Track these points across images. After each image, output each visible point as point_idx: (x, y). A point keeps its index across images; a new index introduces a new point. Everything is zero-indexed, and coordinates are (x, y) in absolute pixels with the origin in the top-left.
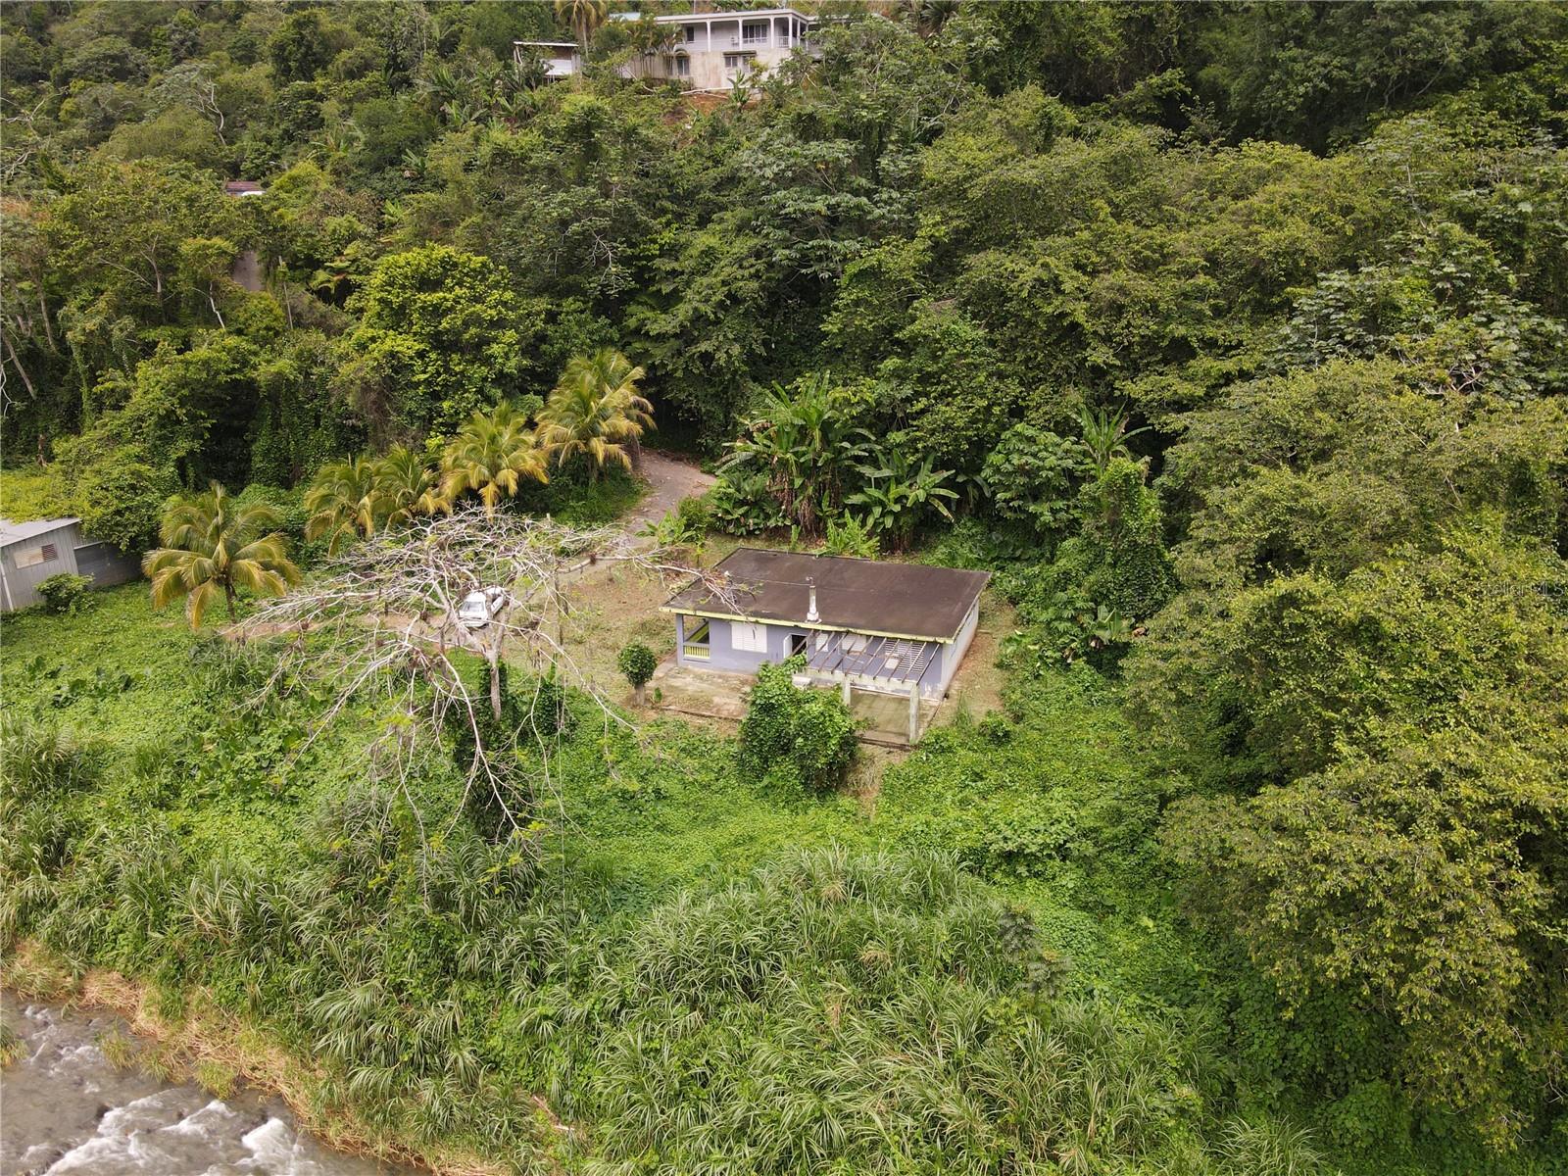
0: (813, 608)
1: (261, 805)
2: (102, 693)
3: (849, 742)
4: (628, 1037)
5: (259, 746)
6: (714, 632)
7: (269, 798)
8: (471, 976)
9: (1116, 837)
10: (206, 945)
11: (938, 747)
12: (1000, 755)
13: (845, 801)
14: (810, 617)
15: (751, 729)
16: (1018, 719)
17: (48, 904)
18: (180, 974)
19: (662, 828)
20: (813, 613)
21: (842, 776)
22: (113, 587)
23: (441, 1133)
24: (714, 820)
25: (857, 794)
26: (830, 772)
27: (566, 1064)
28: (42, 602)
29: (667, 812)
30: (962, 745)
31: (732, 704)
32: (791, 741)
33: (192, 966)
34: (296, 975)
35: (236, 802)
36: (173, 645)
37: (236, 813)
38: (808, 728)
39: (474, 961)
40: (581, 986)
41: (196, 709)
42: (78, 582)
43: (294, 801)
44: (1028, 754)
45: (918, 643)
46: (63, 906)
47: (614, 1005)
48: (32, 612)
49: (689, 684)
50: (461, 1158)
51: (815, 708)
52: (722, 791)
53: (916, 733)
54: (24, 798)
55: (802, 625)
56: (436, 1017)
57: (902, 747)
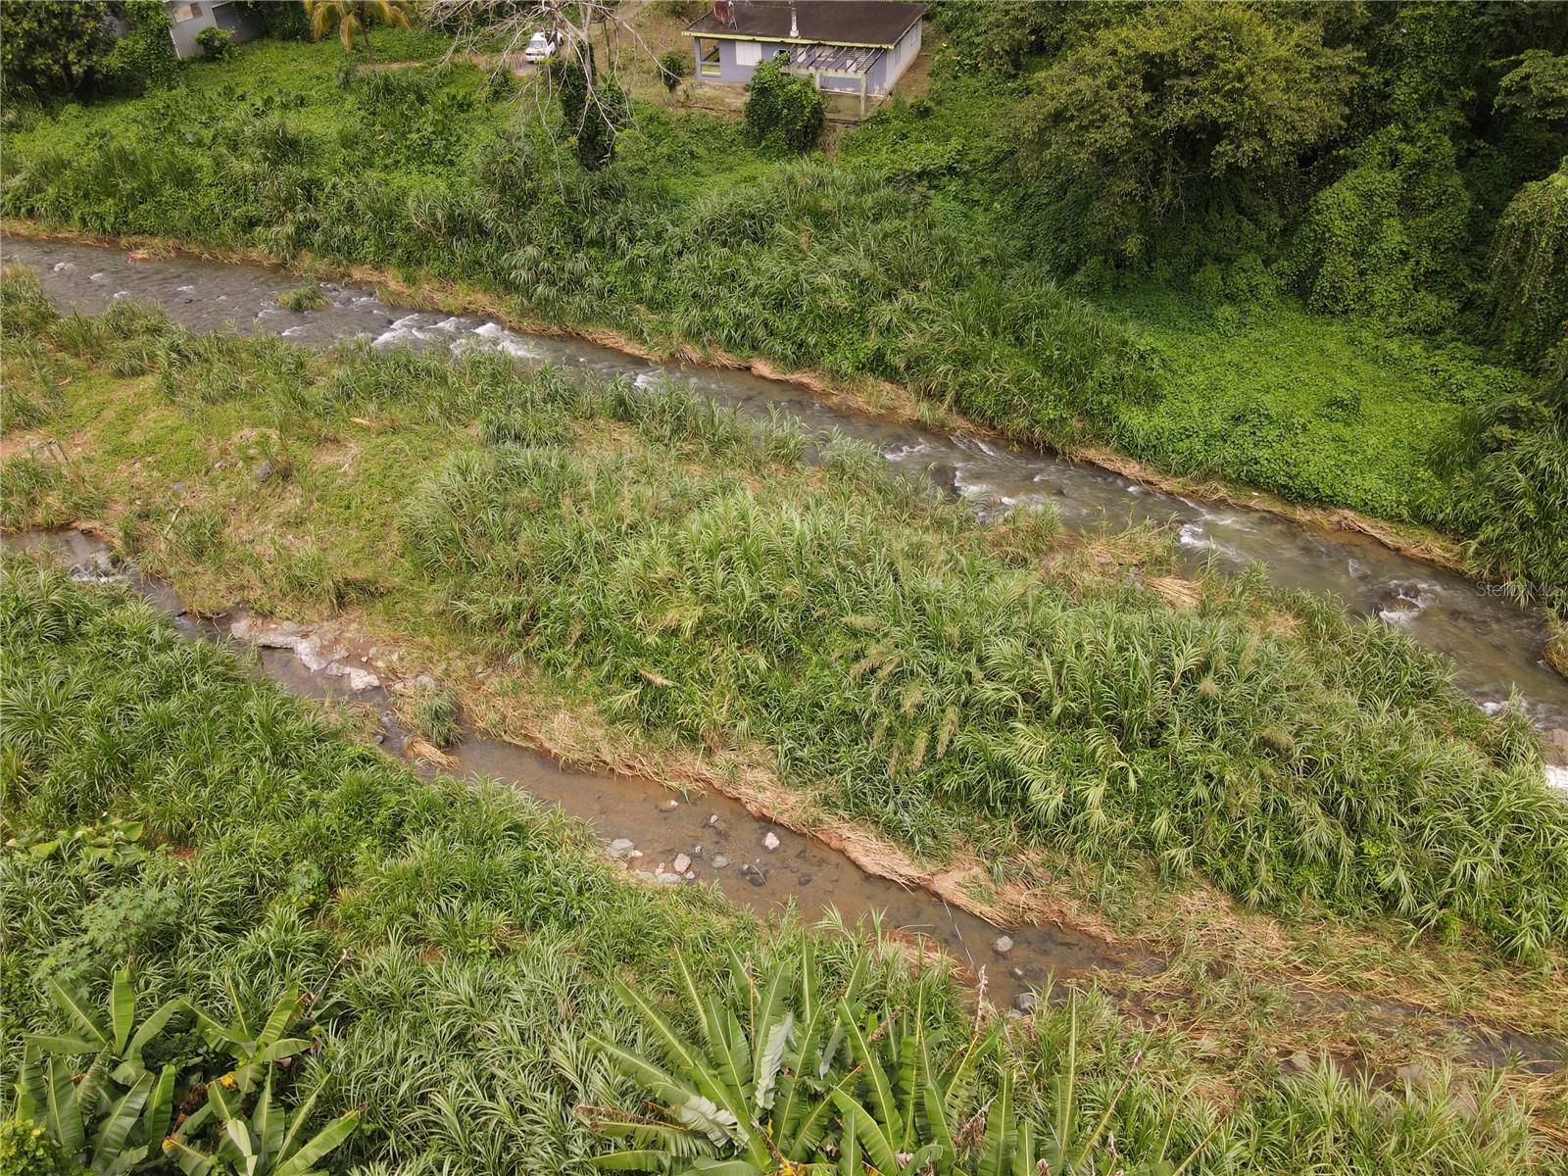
0: (794, 27)
1: (431, 167)
6: (722, 55)
11: (880, 120)
12: (921, 124)
14: (792, 34)
16: (939, 103)
19: (697, 174)
20: (794, 32)
21: (813, 139)
22: (244, 43)
25: (824, 151)
26: (806, 134)
28: (201, 50)
30: (896, 118)
31: (741, 101)
32: (780, 114)
35: (413, 167)
37: (415, 172)
38: (792, 101)
43: (452, 163)
44: (940, 123)
45: (868, 50)
48: (193, 60)
49: (706, 92)
51: (795, 87)
53: (864, 113)
55: (787, 40)
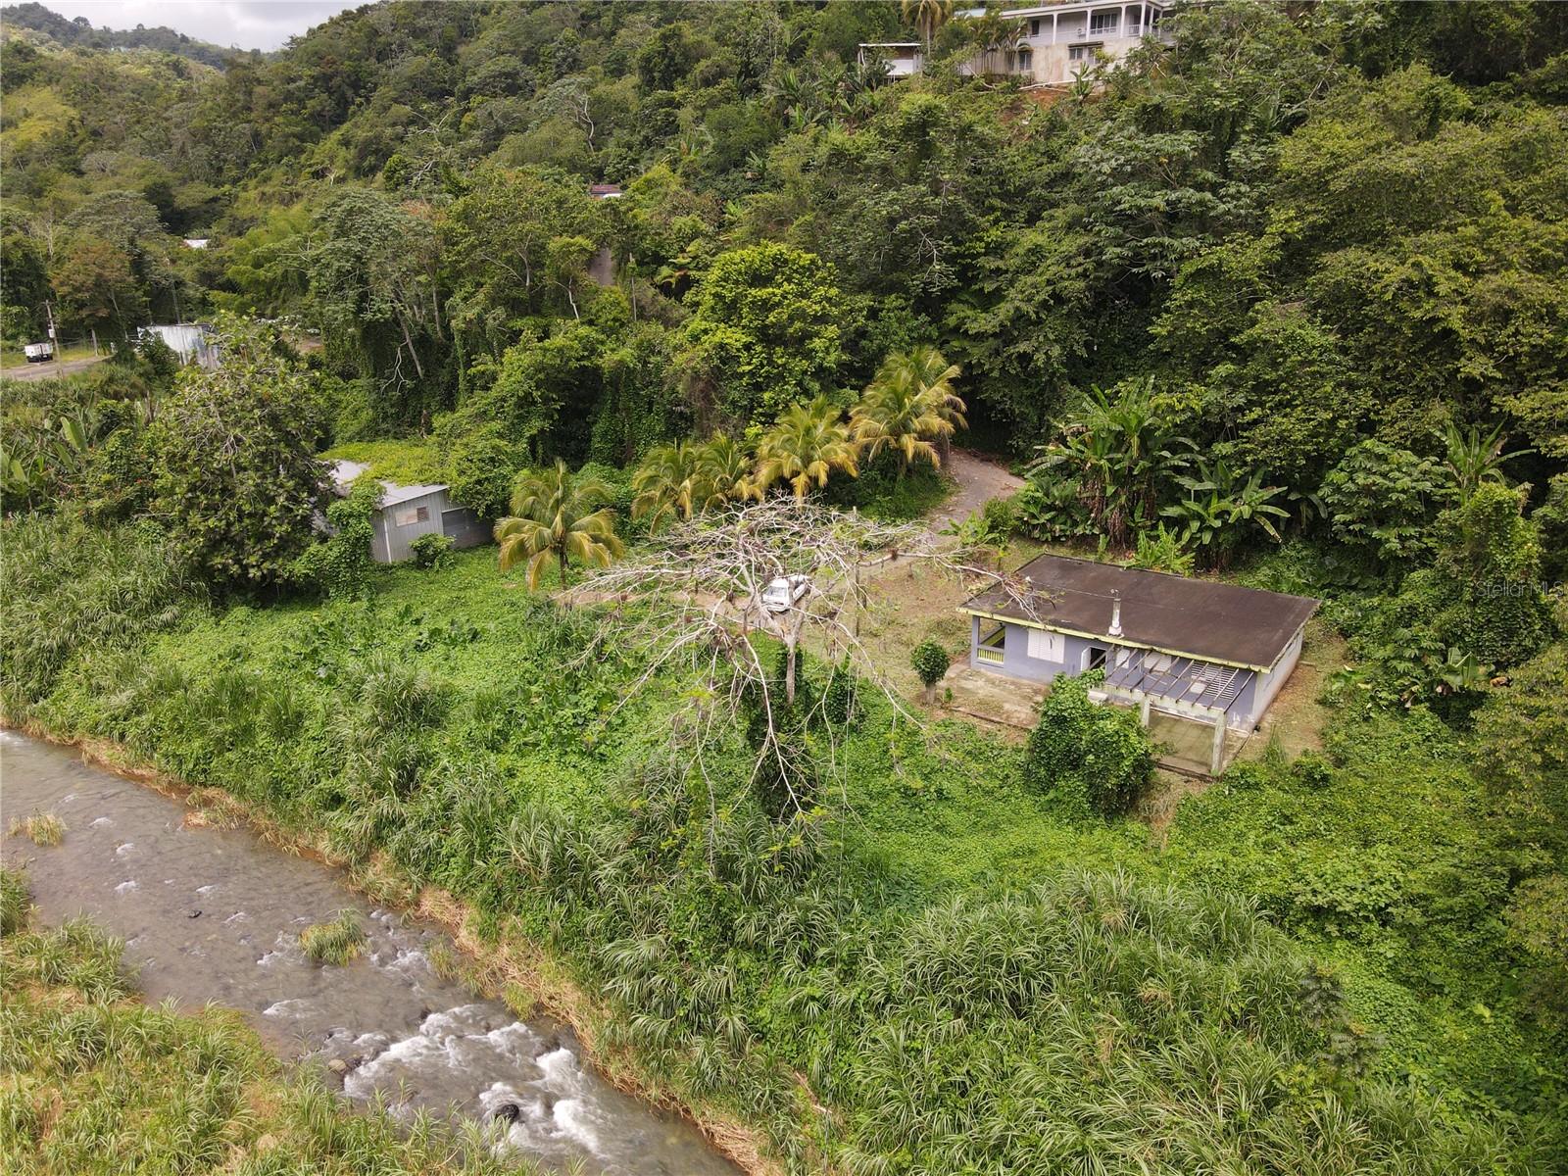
0: (1116, 622)
2: (453, 642)
3: (1144, 766)
4: (891, 1032)
5: (576, 704)
6: (1010, 638)
7: (582, 753)
8: (746, 946)
9: (1451, 909)
10: (521, 878)
11: (1242, 782)
12: (1316, 800)
13: (1135, 827)
14: (1112, 630)
15: (1040, 740)
16: (1340, 762)
17: (398, 822)
18: (496, 902)
19: (940, 829)
20: (1115, 627)
22: (470, 549)
23: (707, 1090)
24: (994, 828)
25: (1147, 821)
26: (1120, 794)
27: (829, 1047)
28: (414, 557)
29: (949, 815)
30: (1271, 783)
31: (1021, 712)
32: (1082, 757)
33: (507, 896)
34: (593, 919)
35: (554, 753)
36: (513, 604)
38: (1101, 745)
39: (751, 932)
40: (848, 974)
41: (527, 664)
42: (442, 542)
43: (603, 759)
46: (410, 826)
47: (879, 998)
48: (405, 565)
49: (980, 687)
50: (725, 1118)
51: (1110, 726)
52: (1005, 799)
53: (1219, 764)
54: (387, 728)
55: (1103, 639)
56: (713, 979)
57: (1202, 778)
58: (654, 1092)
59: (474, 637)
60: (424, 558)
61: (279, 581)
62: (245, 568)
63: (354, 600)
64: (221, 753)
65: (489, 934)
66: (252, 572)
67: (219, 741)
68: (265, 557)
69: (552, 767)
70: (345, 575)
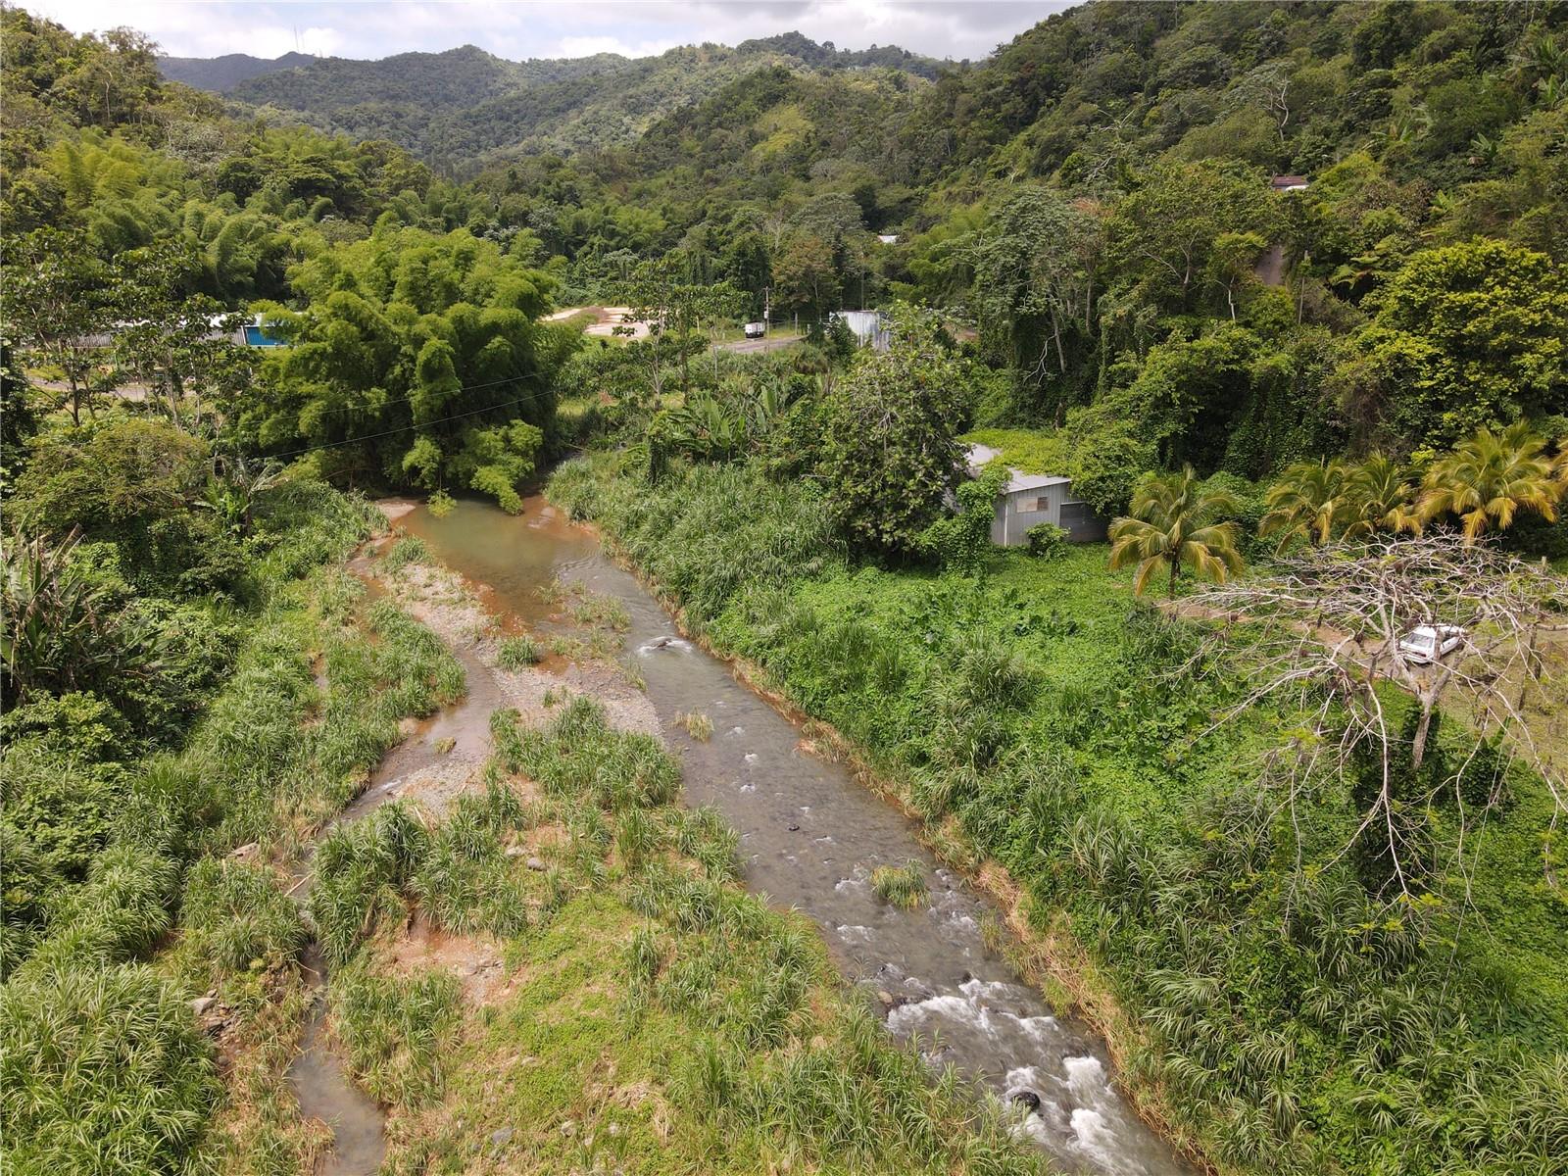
1: (1153, 772)
2: (1052, 632)
5: (1164, 719)
7: (1161, 769)
10: (1079, 877)
17: (972, 792)
18: (1050, 893)
22: (1082, 543)
23: (1241, 1160)
27: (1398, 1169)
28: (1027, 544)
33: (1062, 890)
34: (1144, 939)
35: (1133, 762)
36: (1116, 605)
37: (1130, 772)
39: (1322, 1007)
40: (1439, 1092)
41: (1120, 667)
42: (1057, 533)
43: (1182, 779)
46: (983, 798)
48: (1018, 551)
54: (976, 701)
56: (1271, 1045)
58: (1181, 1138)
59: (1072, 631)
60: (1037, 546)
61: (906, 549)
62: (880, 533)
63: (966, 577)
64: (835, 693)
65: (1039, 922)
66: (886, 538)
67: (836, 682)
68: (898, 525)
69: (1128, 775)
70: (963, 552)
